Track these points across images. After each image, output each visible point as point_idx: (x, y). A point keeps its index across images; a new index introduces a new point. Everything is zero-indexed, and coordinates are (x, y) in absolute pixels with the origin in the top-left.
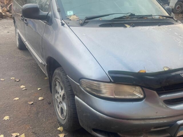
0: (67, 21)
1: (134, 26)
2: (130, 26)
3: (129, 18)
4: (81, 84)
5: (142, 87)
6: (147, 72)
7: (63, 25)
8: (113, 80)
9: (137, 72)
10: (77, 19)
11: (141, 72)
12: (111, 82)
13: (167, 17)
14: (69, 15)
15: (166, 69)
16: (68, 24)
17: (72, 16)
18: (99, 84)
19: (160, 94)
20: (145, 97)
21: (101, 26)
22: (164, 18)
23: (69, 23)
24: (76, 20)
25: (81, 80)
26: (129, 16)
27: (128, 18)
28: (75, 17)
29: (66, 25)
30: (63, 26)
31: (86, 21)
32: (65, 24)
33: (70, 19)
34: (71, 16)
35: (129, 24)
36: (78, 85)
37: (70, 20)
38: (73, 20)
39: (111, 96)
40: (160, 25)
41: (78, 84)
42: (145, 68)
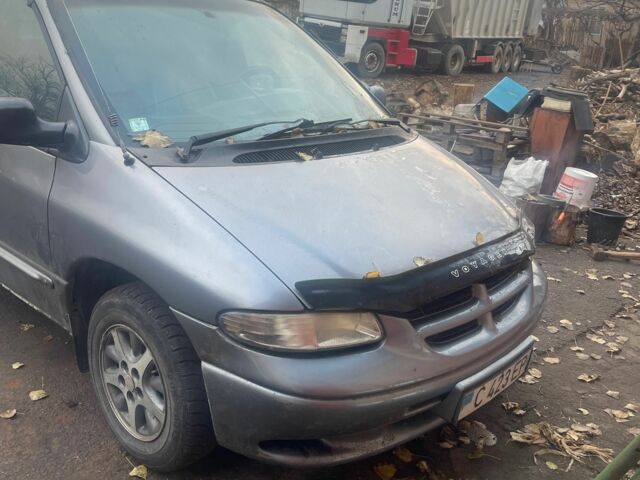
0: (141, 152)
1: (320, 157)
2: (311, 157)
3: (302, 132)
4: (222, 327)
5: (376, 312)
6: (382, 275)
7: (129, 162)
8: (310, 303)
9: (361, 277)
10: (164, 143)
11: (370, 276)
12: (305, 310)
13: (385, 123)
14: (136, 130)
15: (420, 264)
16: (144, 160)
17: (148, 134)
18: (271, 320)
19: (416, 324)
20: (384, 335)
21: (239, 160)
22: (380, 124)
23: (145, 157)
24: (163, 146)
25: (221, 317)
26: (300, 126)
27: (298, 133)
28: (157, 136)
29: (137, 163)
30: (128, 168)
31: (194, 148)
32: (137, 160)
33: (145, 143)
34: (144, 133)
35: (307, 150)
36: (214, 331)
37: (146, 146)
38: (155, 146)
39: (305, 345)
40: (377, 149)
41: (214, 328)
42: (377, 265)
